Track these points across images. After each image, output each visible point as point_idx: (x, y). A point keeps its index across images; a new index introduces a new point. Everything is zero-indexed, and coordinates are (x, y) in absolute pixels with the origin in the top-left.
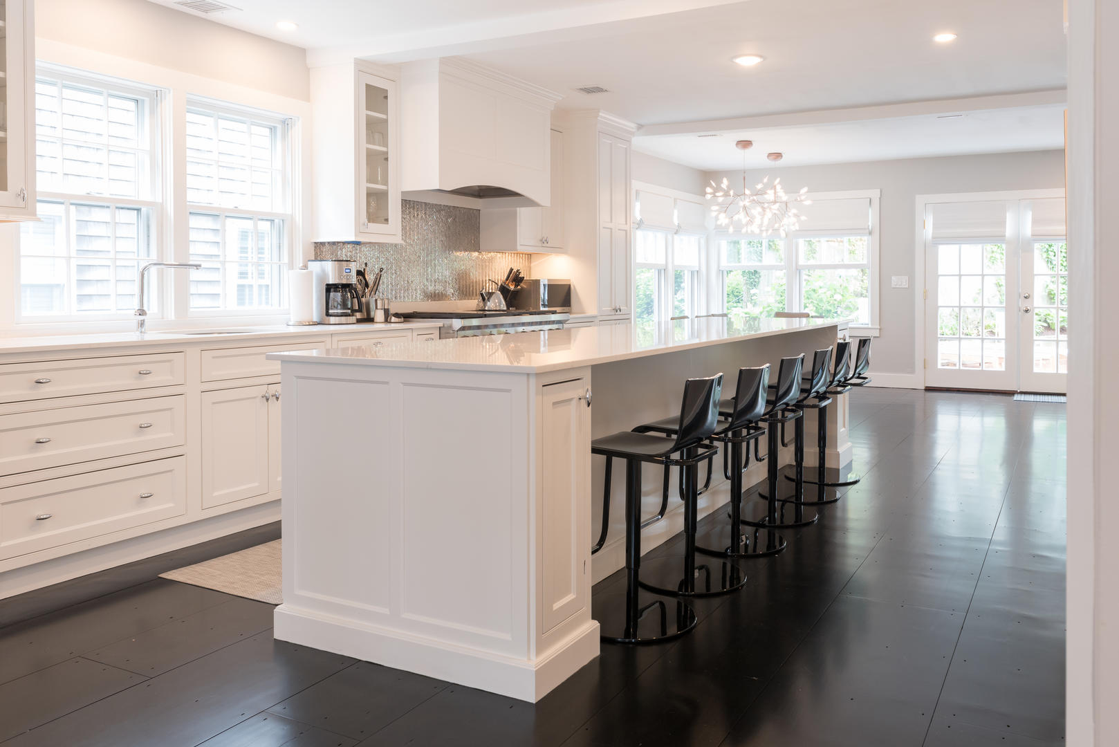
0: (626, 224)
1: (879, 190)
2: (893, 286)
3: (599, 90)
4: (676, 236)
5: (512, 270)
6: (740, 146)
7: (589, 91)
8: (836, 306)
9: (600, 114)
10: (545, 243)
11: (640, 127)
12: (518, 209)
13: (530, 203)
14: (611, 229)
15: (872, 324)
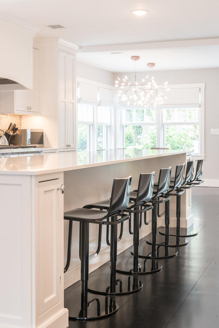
0: (73, 99)
1: (204, 84)
2: (211, 134)
3: (59, 27)
4: (99, 107)
5: (11, 124)
6: (133, 59)
7: (54, 27)
8: (182, 144)
9: (60, 40)
10: (30, 109)
11: (81, 47)
12: (15, 91)
13: (22, 87)
14: (65, 102)
15: (201, 154)
